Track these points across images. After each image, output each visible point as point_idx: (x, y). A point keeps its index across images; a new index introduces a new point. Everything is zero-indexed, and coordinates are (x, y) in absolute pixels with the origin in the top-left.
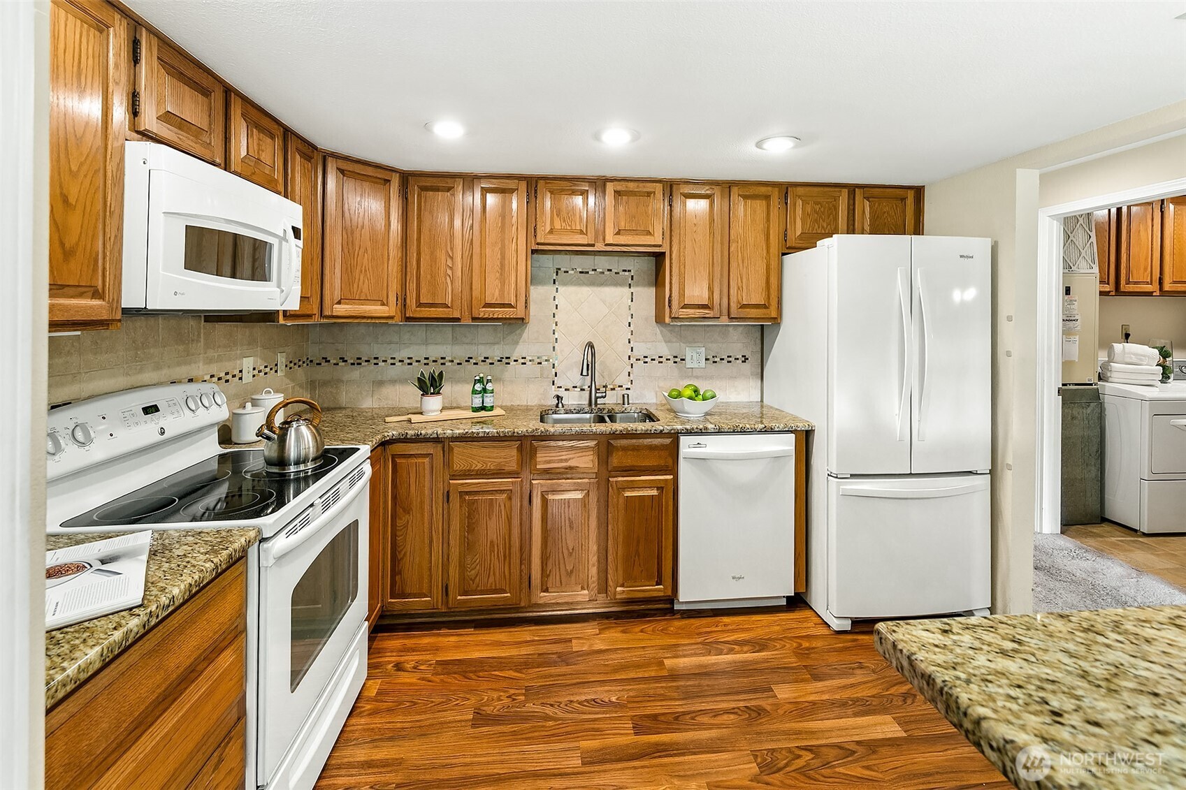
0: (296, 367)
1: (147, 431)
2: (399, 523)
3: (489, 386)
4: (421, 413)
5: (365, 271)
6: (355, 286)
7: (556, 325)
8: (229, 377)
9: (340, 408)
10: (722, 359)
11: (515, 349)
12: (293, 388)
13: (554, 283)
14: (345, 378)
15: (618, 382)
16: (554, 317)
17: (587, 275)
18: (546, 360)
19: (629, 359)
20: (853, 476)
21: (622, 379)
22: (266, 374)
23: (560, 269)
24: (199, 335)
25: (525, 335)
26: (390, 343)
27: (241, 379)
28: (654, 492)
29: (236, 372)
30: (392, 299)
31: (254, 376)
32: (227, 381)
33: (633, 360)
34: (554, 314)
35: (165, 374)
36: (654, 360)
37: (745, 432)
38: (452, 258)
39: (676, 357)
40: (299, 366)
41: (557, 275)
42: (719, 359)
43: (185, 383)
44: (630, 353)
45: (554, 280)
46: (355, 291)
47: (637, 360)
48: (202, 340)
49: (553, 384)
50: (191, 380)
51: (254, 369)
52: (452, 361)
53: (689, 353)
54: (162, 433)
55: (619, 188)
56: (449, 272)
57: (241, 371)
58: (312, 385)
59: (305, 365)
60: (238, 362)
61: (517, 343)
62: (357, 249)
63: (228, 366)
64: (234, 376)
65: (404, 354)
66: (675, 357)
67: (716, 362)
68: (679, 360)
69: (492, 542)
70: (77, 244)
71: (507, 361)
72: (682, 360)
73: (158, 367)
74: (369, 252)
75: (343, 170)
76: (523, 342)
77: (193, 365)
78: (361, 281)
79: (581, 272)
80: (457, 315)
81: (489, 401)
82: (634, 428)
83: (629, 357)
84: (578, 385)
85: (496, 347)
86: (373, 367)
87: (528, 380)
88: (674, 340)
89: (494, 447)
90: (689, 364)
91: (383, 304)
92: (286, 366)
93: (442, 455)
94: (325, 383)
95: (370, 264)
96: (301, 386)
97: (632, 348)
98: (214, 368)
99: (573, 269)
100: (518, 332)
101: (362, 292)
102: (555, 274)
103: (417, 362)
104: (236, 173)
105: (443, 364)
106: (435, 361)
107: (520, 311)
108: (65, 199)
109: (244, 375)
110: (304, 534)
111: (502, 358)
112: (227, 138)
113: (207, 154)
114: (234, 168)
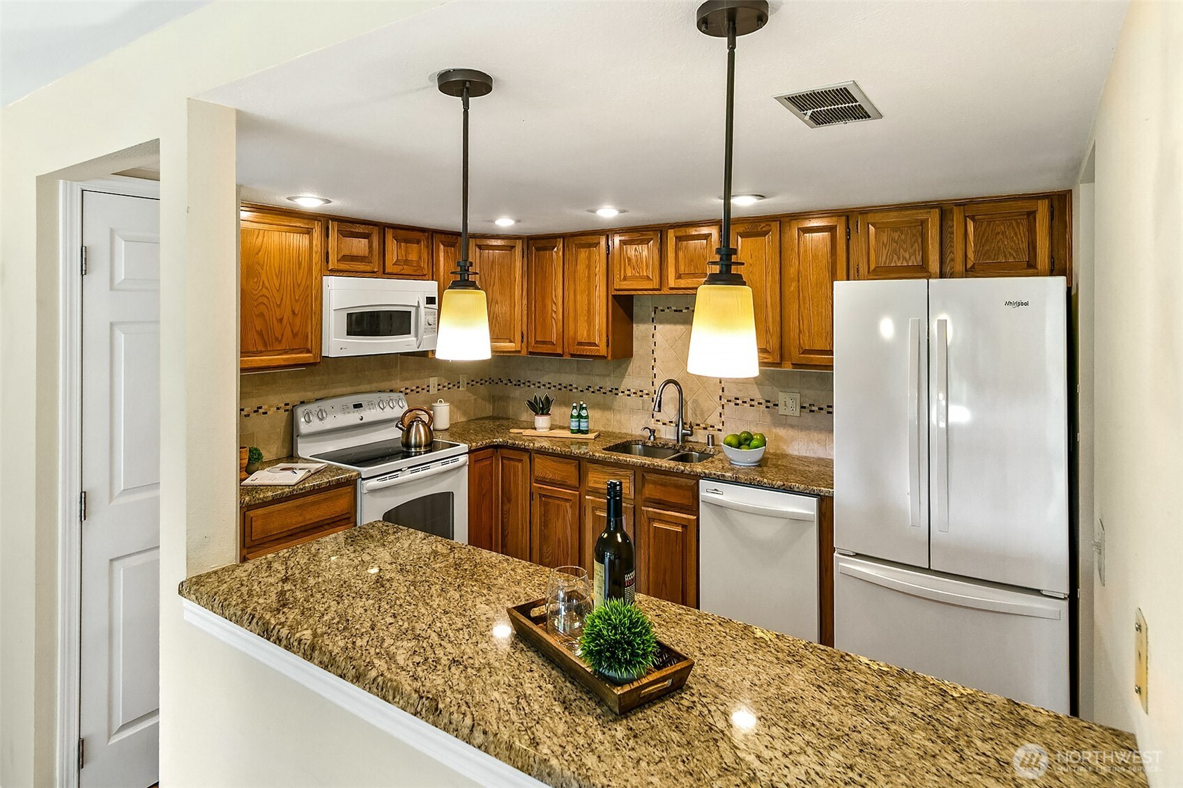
0: (479, 384)
1: (353, 418)
2: (506, 508)
3: (584, 413)
4: (535, 429)
5: (497, 317)
7: (655, 361)
8: (419, 390)
9: (509, 419)
10: (821, 409)
11: (622, 382)
12: (475, 400)
13: (653, 321)
14: (512, 395)
15: (709, 422)
16: (653, 353)
17: (680, 313)
18: (647, 394)
19: (720, 399)
20: (857, 555)
21: (713, 419)
22: (449, 388)
23: (657, 308)
24: (397, 362)
25: (630, 369)
26: (537, 370)
27: (428, 391)
28: (679, 529)
29: (425, 387)
31: (439, 390)
32: (418, 392)
33: (724, 401)
34: (653, 350)
35: (374, 386)
36: (745, 402)
37: (762, 486)
38: (555, 304)
39: (769, 402)
40: (481, 384)
41: (655, 313)
42: (817, 409)
43: (387, 392)
44: (721, 393)
45: (653, 318)
47: (728, 401)
48: (399, 366)
49: (653, 417)
50: (391, 391)
51: (439, 385)
52: (577, 388)
53: (782, 397)
54: (361, 420)
55: (679, 234)
56: (554, 315)
57: (428, 386)
58: (494, 399)
59: (487, 383)
60: (426, 380)
61: (623, 376)
63: (418, 382)
64: (423, 389)
65: (545, 380)
66: (767, 401)
67: (813, 411)
68: (771, 404)
69: (559, 539)
70: (299, 330)
71: (616, 392)
72: (774, 405)
73: (370, 382)
74: (500, 303)
75: (481, 246)
76: (628, 375)
77: (393, 381)
79: (675, 311)
80: (560, 351)
81: (584, 426)
82: (660, 464)
83: (720, 397)
84: (674, 420)
85: (608, 379)
86: (527, 388)
87: (632, 411)
88: (766, 383)
89: (560, 462)
90: (781, 410)
91: (510, 341)
92: (468, 383)
93: (529, 462)
94: (501, 398)
96: (484, 399)
97: (723, 388)
98: (407, 384)
99: (668, 308)
100: (624, 366)
102: (653, 313)
103: (555, 386)
104: (388, 274)
105: (571, 390)
106: (565, 387)
107: (602, 350)
108: (293, 312)
109: (431, 388)
110: (389, 482)
111: (612, 389)
112: (381, 255)
113: (368, 269)
114: (387, 271)
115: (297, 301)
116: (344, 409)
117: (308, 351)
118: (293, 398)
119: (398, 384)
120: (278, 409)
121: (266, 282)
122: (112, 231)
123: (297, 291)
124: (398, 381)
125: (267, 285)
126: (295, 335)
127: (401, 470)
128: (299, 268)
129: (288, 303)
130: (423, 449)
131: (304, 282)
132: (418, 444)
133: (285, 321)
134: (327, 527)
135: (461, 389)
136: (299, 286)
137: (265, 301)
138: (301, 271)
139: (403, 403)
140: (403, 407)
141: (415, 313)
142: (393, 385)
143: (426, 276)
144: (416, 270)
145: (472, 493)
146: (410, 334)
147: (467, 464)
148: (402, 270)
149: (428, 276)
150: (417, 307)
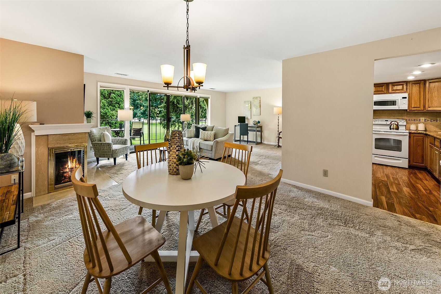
22: (431, 121)
27: (420, 121)
46: (433, 105)
51: (425, 120)
62: (434, 96)
64: (417, 120)
73: (394, 116)
78: (435, 103)
95: (437, 99)
101: (435, 105)
110: (376, 132)
112: (388, 89)
113: (383, 93)
114: (390, 92)
116: (382, 121)
119: (406, 118)
130: (395, 129)
135: (438, 122)
139: (403, 122)
140: (403, 123)
141: (398, 101)
142: (403, 118)
143: (406, 92)
144: (401, 91)
145: (412, 143)
146: (396, 105)
147: (408, 135)
148: (395, 92)
149: (407, 92)
150: (398, 100)
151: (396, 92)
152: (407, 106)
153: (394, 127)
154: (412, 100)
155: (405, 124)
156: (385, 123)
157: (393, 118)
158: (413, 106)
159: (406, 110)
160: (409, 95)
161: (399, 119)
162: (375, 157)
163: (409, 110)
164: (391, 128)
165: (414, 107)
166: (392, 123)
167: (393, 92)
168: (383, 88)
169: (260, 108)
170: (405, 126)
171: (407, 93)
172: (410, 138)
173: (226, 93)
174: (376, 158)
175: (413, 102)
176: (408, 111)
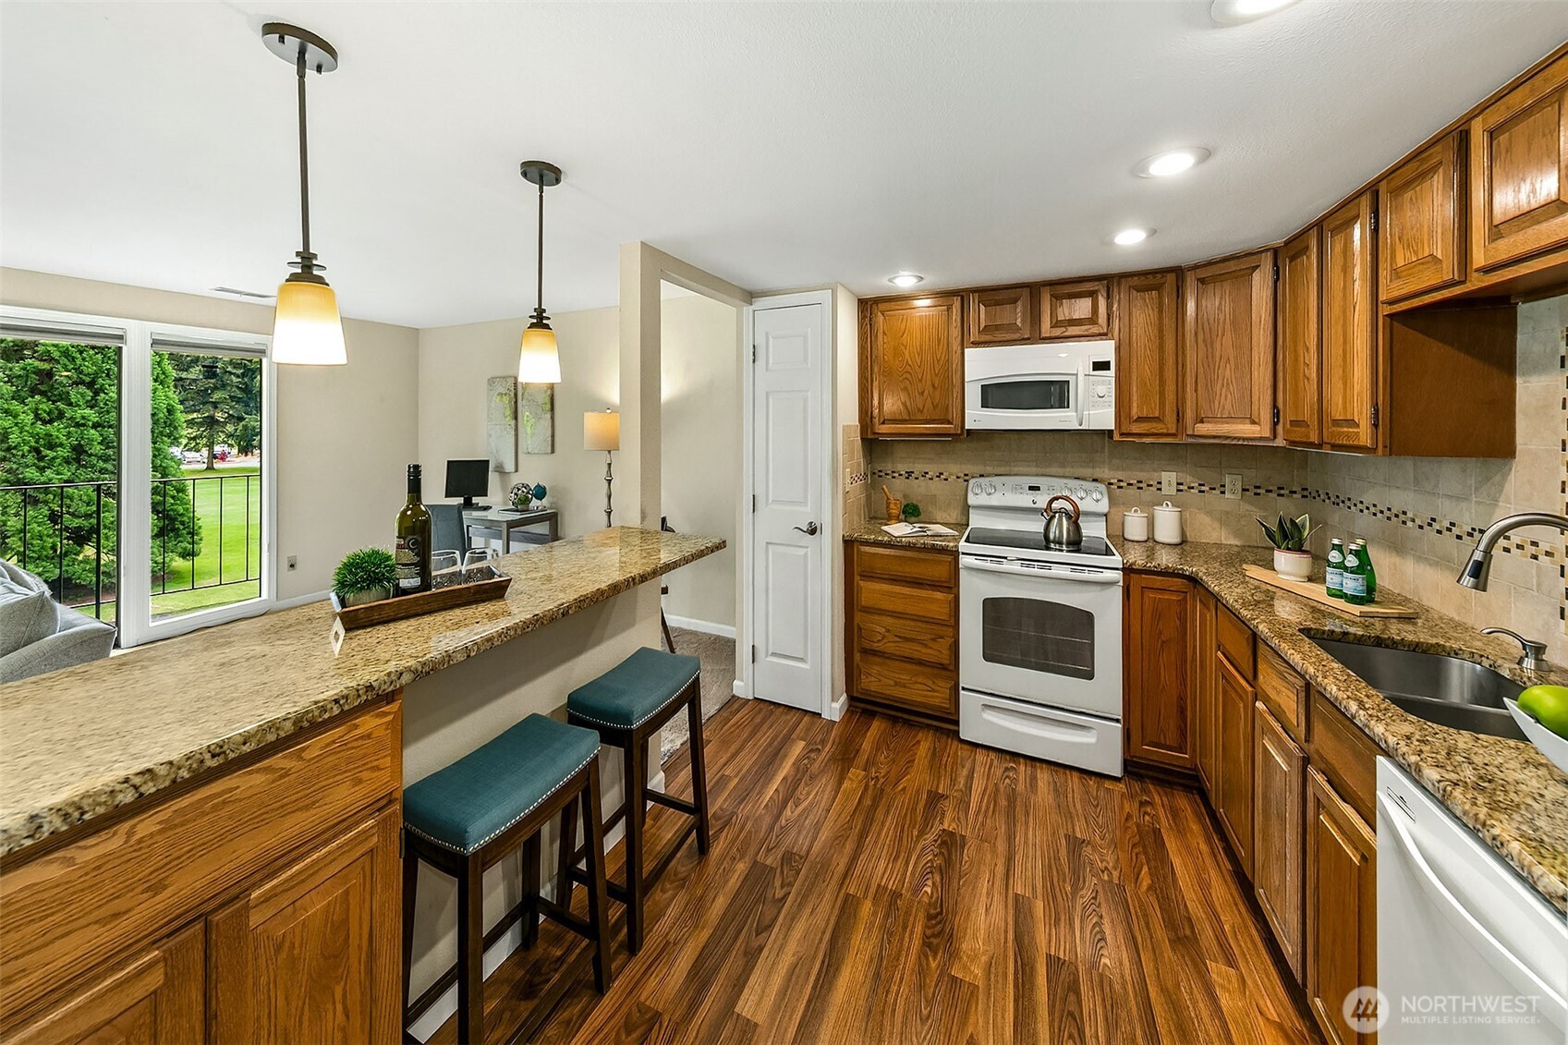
0: (1272, 495)
1: (1022, 500)
4: (1276, 571)
5: (1228, 384)
6: (1217, 403)
8: (1143, 485)
13: (1562, 366)
14: (1330, 520)
16: (1564, 450)
18: (1548, 554)
22: (1201, 491)
25: (1508, 488)
27: (1160, 489)
28: (1356, 859)
29: (1154, 483)
30: (1266, 415)
31: (1178, 490)
32: (1140, 488)
35: (1068, 471)
38: (1308, 351)
45: (1562, 358)
46: (1217, 407)
48: (1106, 450)
49: (1562, 617)
50: (1095, 480)
51: (1183, 485)
54: (1034, 503)
56: (1307, 373)
57: (1159, 483)
60: (1156, 474)
62: (1218, 360)
63: (1140, 476)
64: (1149, 485)
70: (939, 403)
73: (1063, 466)
74: (1232, 362)
75: (1204, 279)
76: (1505, 502)
77: (1097, 469)
78: (1223, 396)
80: (1314, 438)
89: (1235, 625)
91: (1253, 422)
93: (1214, 615)
95: (1233, 376)
98: (1121, 474)
100: (1497, 478)
101: (1224, 408)
103: (1382, 512)
104: (1045, 339)
105: (1404, 523)
106: (1397, 516)
107: (1364, 435)
108: (934, 386)
109: (1164, 486)
110: (988, 565)
111: (1473, 529)
112: (1035, 319)
113: (1017, 336)
114: (1043, 335)
115: (936, 375)
116: (1016, 489)
117: (949, 423)
118: (969, 469)
119: (1105, 472)
120: (958, 477)
121: (909, 360)
122: (767, 334)
123: (936, 366)
124: (1106, 470)
125: (910, 363)
126: (935, 407)
127: (1006, 558)
128: (939, 345)
129: (929, 376)
130: (1064, 548)
131: (943, 357)
132: (1057, 539)
133: (926, 393)
134: (927, 587)
135: (1227, 495)
136: (938, 361)
137: (908, 376)
138: (941, 347)
139: (1099, 497)
140: (1097, 501)
141: (1075, 382)
142: (1098, 473)
143: (1106, 334)
144: (1087, 329)
145: (1136, 629)
146: (1068, 407)
147: (1121, 584)
148: (1065, 332)
149: (1110, 335)
150: (1077, 375)
151: (1066, 334)
152: (1112, 410)
153: (1061, 531)
154: (1130, 376)
155: (1103, 506)
156: (1025, 500)
157: (1060, 471)
158: (1135, 412)
159: (1108, 430)
160: (1118, 349)
161: (1082, 482)
162: (986, 706)
163: (1122, 434)
164: (1052, 536)
165: (1140, 419)
166: (1055, 505)
167: (1058, 332)
168: (1018, 315)
169: (549, 416)
170: (1106, 515)
171: (1113, 341)
172: (1128, 598)
173: (417, 329)
174: (990, 716)
175: (1135, 389)
176: (1116, 437)
